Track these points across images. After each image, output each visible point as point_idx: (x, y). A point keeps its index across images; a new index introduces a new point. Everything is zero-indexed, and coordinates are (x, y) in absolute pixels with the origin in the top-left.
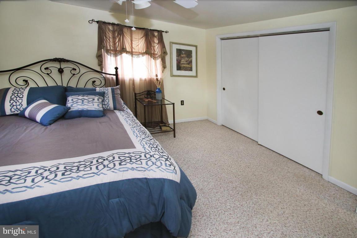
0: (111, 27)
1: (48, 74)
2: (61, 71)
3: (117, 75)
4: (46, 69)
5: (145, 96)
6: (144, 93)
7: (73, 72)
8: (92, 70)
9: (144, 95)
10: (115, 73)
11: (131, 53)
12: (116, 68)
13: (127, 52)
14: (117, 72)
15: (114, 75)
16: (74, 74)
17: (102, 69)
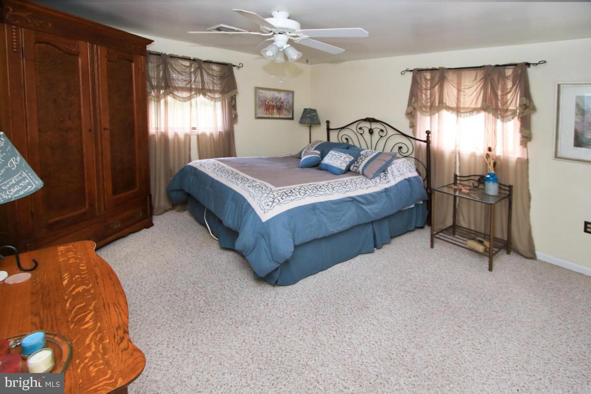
0: (428, 76)
1: (361, 134)
2: (371, 132)
3: (428, 141)
4: (360, 128)
5: (473, 184)
6: (472, 178)
7: (381, 134)
8: (399, 133)
9: (472, 181)
10: (425, 139)
11: (458, 110)
12: (428, 133)
13: (449, 108)
14: (428, 137)
15: (425, 141)
16: (381, 137)
17: (414, 132)
